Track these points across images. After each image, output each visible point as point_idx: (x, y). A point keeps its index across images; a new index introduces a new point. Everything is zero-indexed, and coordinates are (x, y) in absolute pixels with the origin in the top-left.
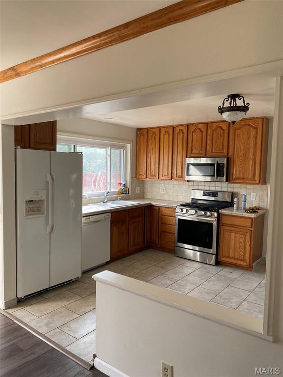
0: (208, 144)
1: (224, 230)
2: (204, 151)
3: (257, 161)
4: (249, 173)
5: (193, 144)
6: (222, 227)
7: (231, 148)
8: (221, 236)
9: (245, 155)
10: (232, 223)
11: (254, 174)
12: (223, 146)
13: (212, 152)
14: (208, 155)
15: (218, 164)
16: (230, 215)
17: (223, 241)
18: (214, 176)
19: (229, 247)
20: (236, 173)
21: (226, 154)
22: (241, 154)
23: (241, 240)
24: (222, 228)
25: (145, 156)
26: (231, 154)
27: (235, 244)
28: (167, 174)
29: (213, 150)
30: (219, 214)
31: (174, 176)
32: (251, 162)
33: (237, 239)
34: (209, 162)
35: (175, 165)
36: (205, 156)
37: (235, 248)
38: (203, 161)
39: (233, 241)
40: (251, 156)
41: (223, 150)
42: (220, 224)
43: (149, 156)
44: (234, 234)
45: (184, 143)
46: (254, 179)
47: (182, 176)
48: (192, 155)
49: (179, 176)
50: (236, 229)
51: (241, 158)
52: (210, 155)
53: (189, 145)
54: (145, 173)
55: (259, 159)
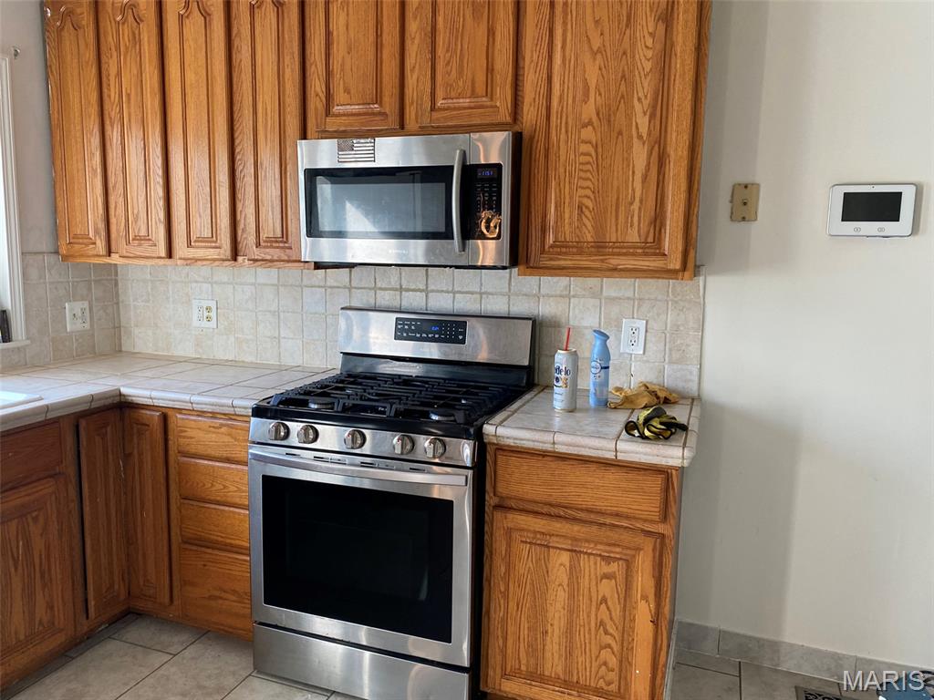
0: (409, 63)
1: (509, 531)
2: (390, 104)
3: (671, 151)
4: (629, 214)
5: (336, 66)
6: (498, 515)
7: (531, 80)
8: (498, 567)
9: (606, 116)
10: (556, 496)
11: (658, 221)
12: (490, 70)
13: (433, 109)
14: (411, 122)
15: (469, 171)
16: (543, 454)
17: (506, 595)
18: (447, 235)
19: (539, 629)
20: (560, 216)
21: (505, 115)
22: (589, 111)
23: (606, 588)
24: (501, 523)
25: (96, 141)
26: (530, 114)
27: (572, 611)
28: (207, 233)
29: (440, 93)
30: (482, 449)
31: (247, 238)
32: (640, 156)
33: (585, 583)
34: (419, 161)
35: (250, 180)
36: (400, 129)
37: (569, 631)
38: (389, 152)
39: (562, 595)
40: (643, 122)
41: (489, 93)
42: (491, 500)
43: (114, 135)
44: (565, 558)
45: (287, 60)
46: (653, 247)
47: (284, 238)
48: (332, 124)
49: (272, 242)
50: (576, 529)
51: (587, 133)
52: (426, 122)
53: (311, 70)
54: (102, 226)
55: (686, 137)
